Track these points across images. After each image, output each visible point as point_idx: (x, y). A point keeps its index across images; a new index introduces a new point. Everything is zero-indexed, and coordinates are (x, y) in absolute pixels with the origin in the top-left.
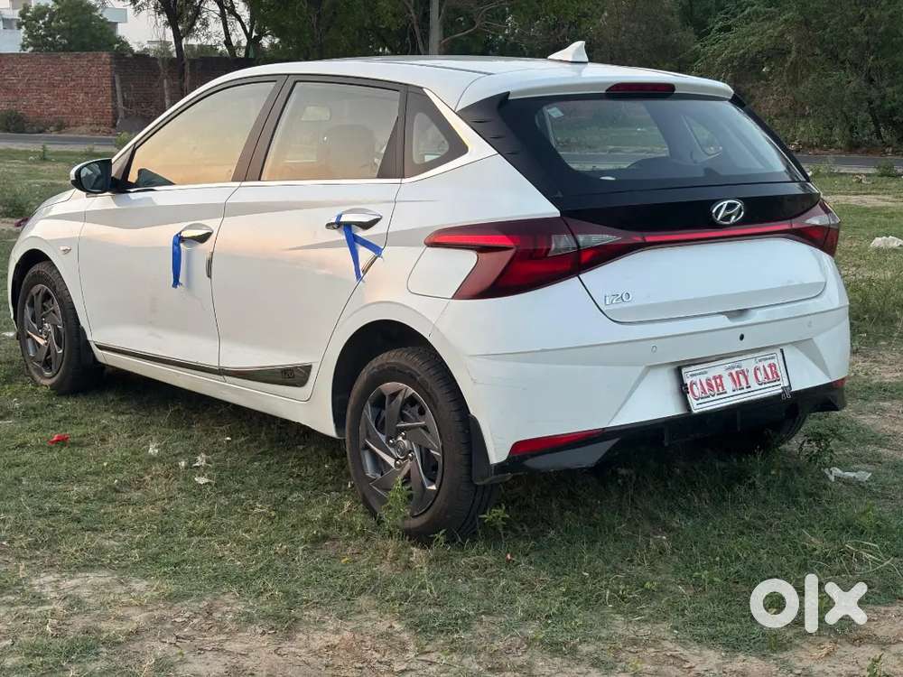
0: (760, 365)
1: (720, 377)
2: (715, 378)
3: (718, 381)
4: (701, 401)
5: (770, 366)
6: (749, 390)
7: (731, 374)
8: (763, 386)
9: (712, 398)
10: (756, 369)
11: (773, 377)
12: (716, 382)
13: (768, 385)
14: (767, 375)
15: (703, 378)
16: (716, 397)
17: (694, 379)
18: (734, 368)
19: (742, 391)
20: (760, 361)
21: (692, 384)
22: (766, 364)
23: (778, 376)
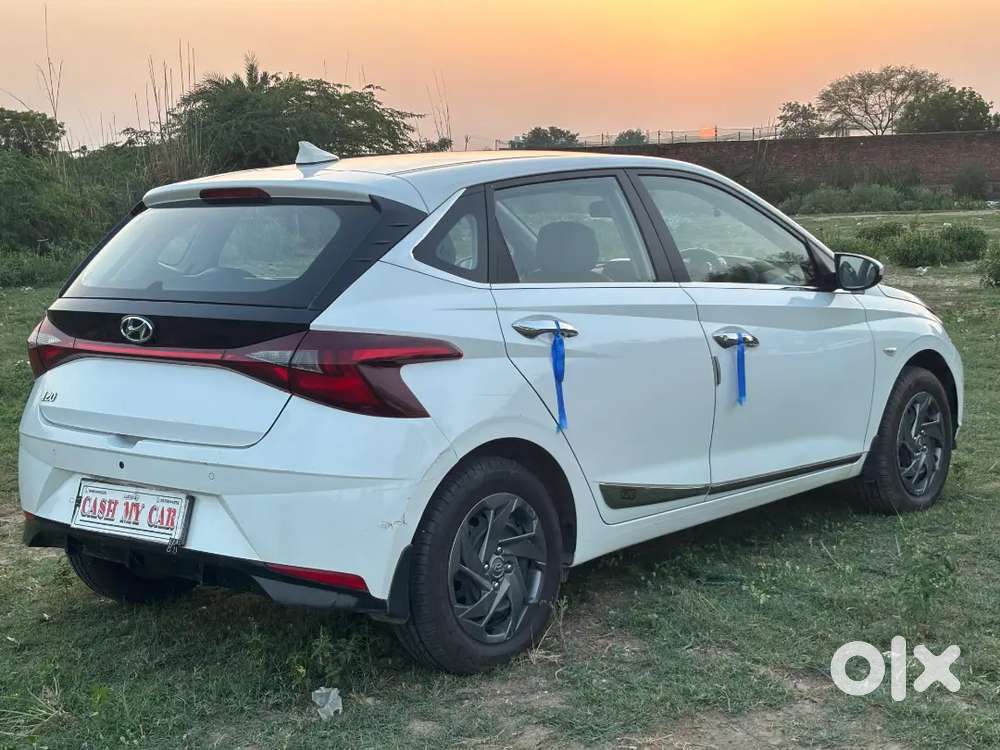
0: (160, 506)
1: (116, 503)
2: (110, 502)
3: (113, 505)
4: (86, 518)
5: (170, 510)
6: (135, 526)
7: (127, 503)
8: (153, 529)
9: (98, 520)
10: (154, 509)
11: (167, 524)
12: (110, 506)
13: (157, 530)
14: (163, 520)
15: (100, 498)
16: (102, 521)
17: (90, 495)
18: (132, 498)
19: (128, 525)
20: (162, 501)
21: (88, 499)
22: (167, 506)
23: (172, 524)
